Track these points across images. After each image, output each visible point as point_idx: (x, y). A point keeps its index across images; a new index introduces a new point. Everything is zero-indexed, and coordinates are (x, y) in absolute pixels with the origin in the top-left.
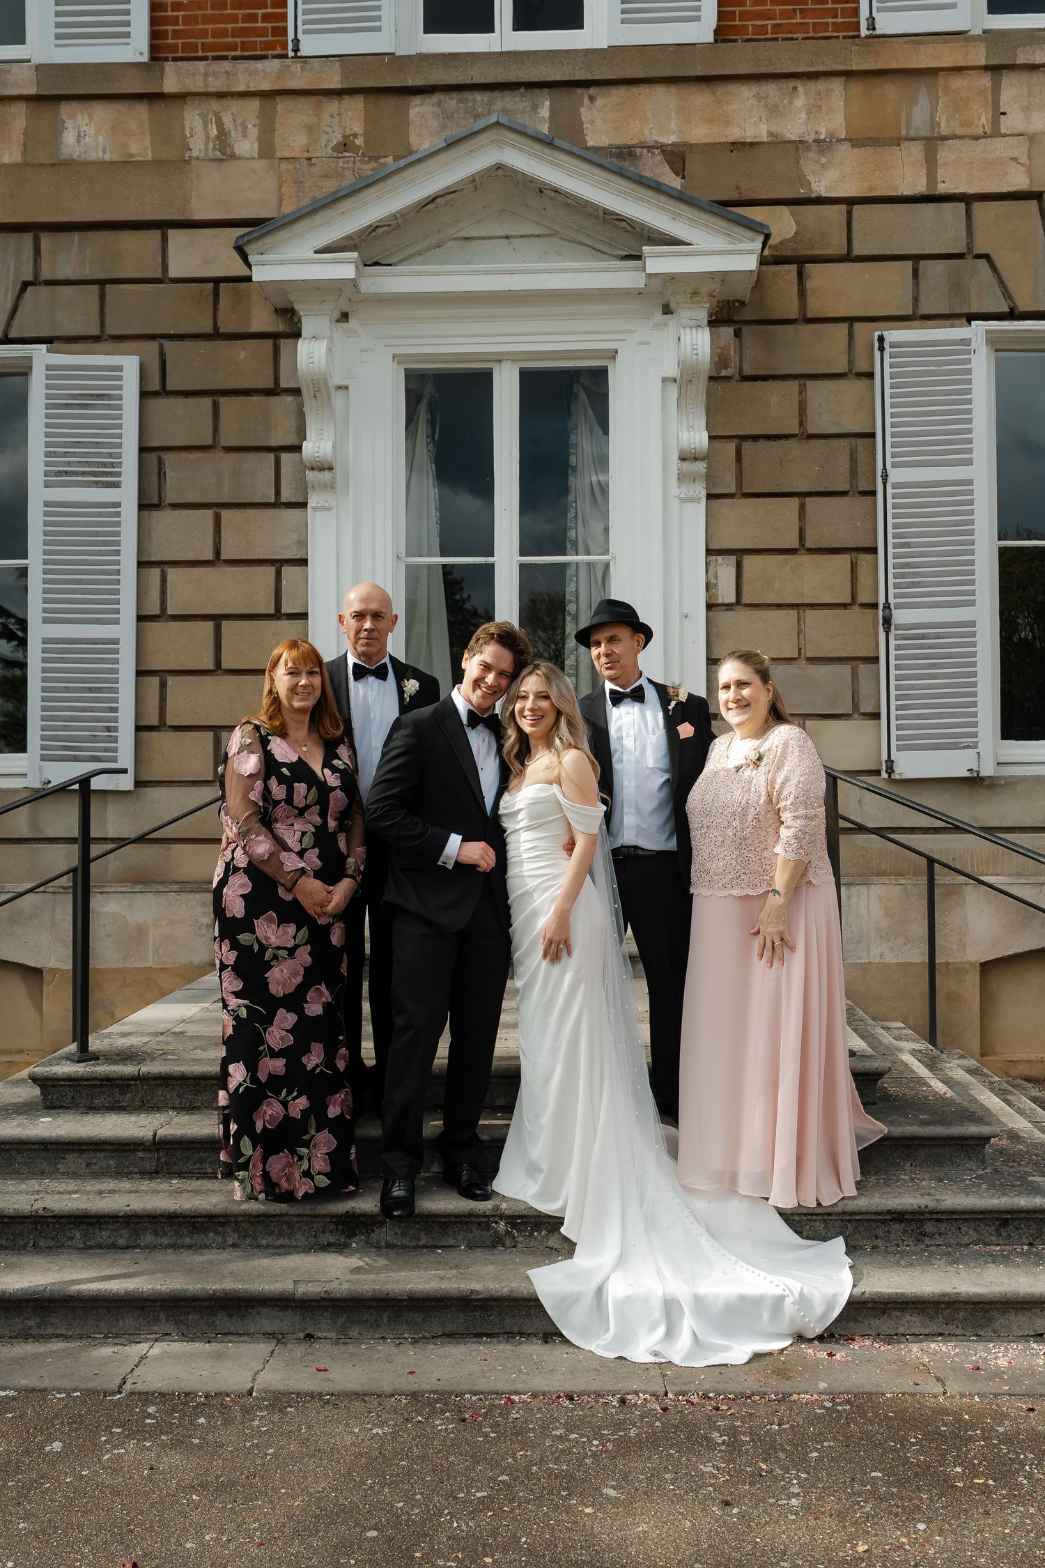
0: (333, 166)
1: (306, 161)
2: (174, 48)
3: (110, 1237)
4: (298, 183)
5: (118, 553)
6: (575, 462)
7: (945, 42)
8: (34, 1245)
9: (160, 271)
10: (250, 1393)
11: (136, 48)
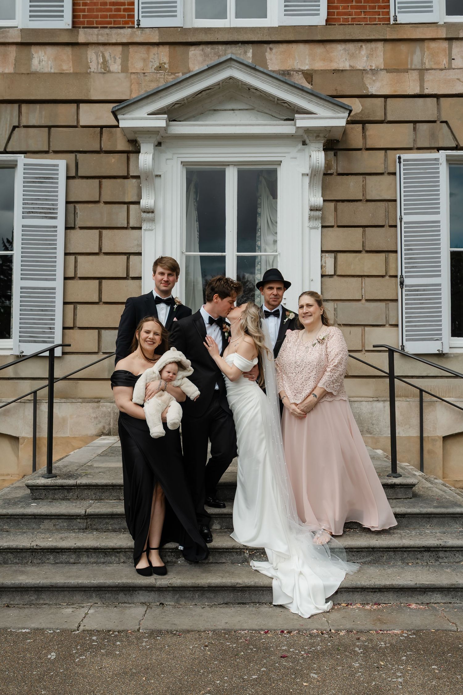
0: (155, 76)
1: (143, 74)
2: (83, 23)
3: (67, 558)
4: (139, 84)
5: (55, 248)
6: (260, 211)
7: (428, 27)
8: (31, 562)
9: (76, 122)
10: (138, 630)
11: (66, 22)
